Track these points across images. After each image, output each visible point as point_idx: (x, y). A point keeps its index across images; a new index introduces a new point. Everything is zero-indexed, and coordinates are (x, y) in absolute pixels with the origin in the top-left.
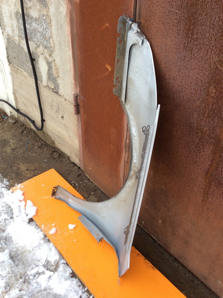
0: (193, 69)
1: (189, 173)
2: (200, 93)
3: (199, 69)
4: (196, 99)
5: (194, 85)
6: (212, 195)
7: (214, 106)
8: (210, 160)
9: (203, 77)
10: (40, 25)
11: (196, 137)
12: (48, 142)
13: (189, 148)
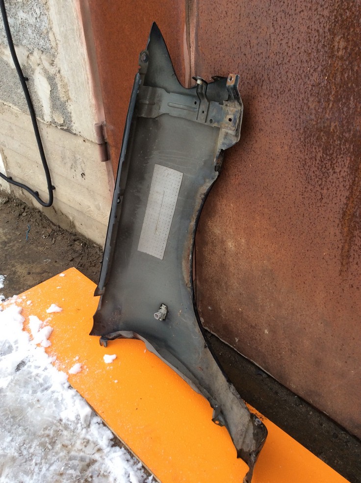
0: (300, 12)
1: (311, 223)
2: (317, 56)
3: (310, 9)
4: (310, 71)
5: (305, 43)
6: (356, 256)
7: (346, 75)
8: (347, 187)
9: (320, 23)
10: (30, 13)
11: (317, 148)
12: (64, 226)
13: (307, 173)
